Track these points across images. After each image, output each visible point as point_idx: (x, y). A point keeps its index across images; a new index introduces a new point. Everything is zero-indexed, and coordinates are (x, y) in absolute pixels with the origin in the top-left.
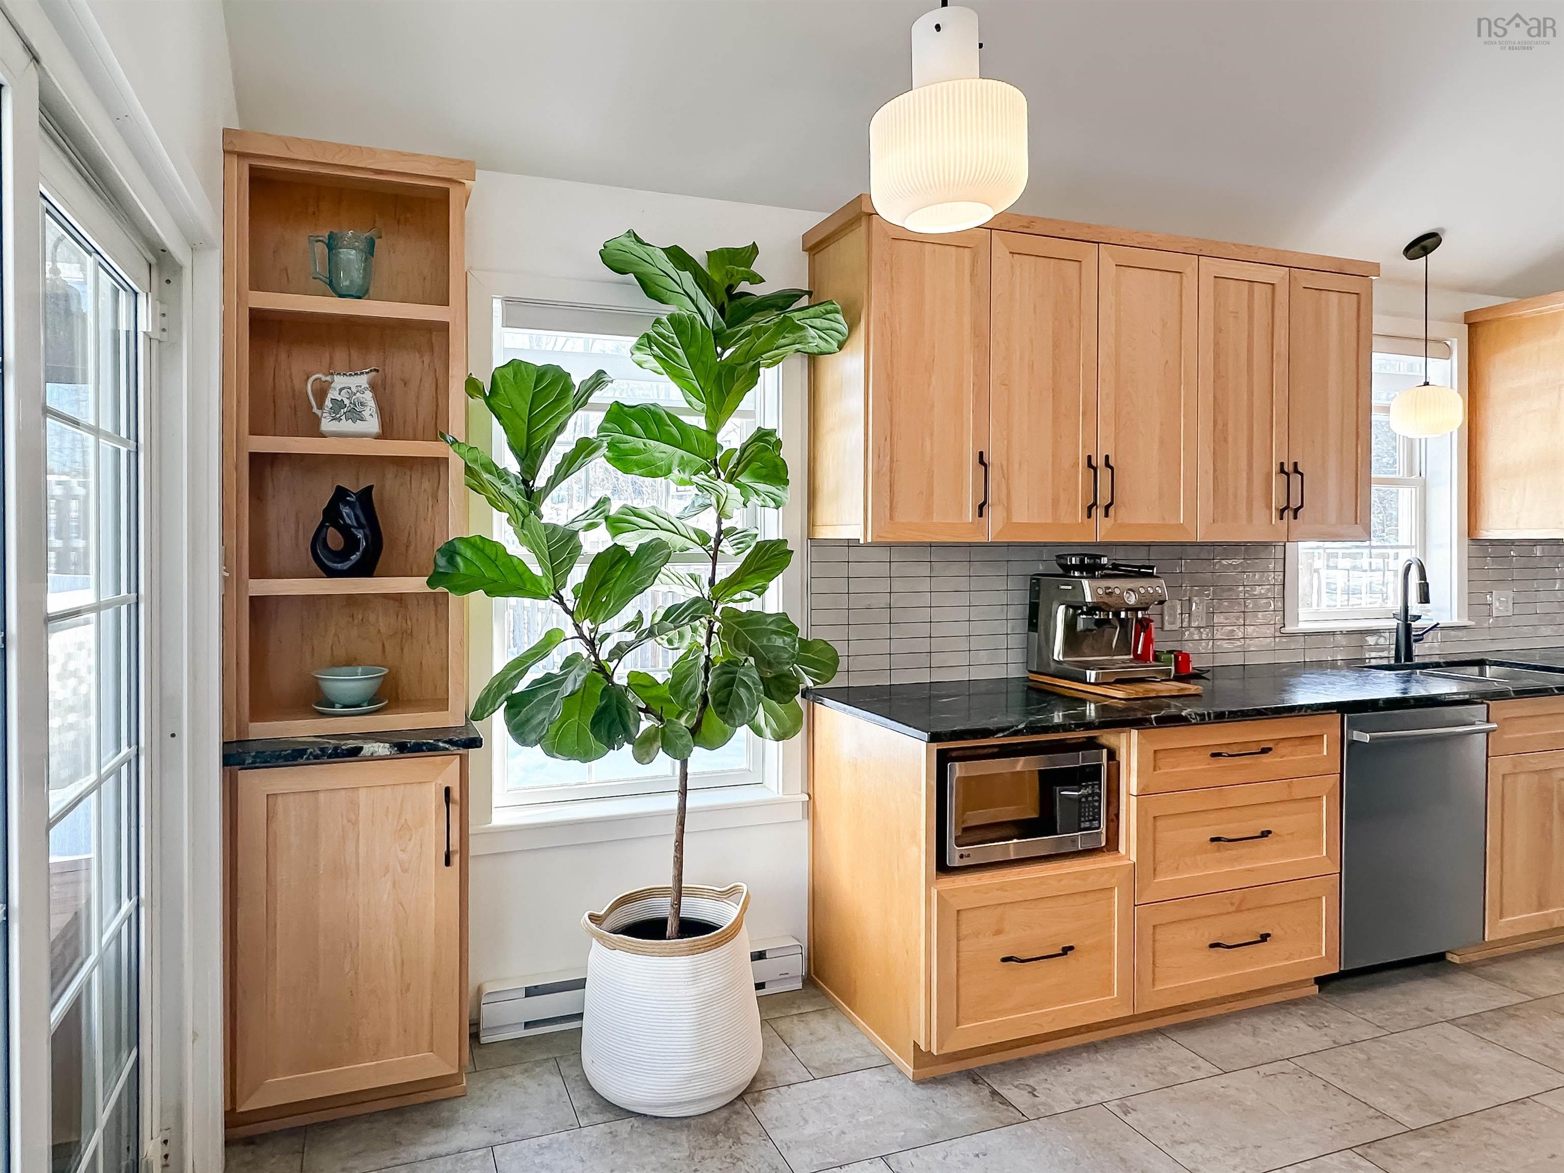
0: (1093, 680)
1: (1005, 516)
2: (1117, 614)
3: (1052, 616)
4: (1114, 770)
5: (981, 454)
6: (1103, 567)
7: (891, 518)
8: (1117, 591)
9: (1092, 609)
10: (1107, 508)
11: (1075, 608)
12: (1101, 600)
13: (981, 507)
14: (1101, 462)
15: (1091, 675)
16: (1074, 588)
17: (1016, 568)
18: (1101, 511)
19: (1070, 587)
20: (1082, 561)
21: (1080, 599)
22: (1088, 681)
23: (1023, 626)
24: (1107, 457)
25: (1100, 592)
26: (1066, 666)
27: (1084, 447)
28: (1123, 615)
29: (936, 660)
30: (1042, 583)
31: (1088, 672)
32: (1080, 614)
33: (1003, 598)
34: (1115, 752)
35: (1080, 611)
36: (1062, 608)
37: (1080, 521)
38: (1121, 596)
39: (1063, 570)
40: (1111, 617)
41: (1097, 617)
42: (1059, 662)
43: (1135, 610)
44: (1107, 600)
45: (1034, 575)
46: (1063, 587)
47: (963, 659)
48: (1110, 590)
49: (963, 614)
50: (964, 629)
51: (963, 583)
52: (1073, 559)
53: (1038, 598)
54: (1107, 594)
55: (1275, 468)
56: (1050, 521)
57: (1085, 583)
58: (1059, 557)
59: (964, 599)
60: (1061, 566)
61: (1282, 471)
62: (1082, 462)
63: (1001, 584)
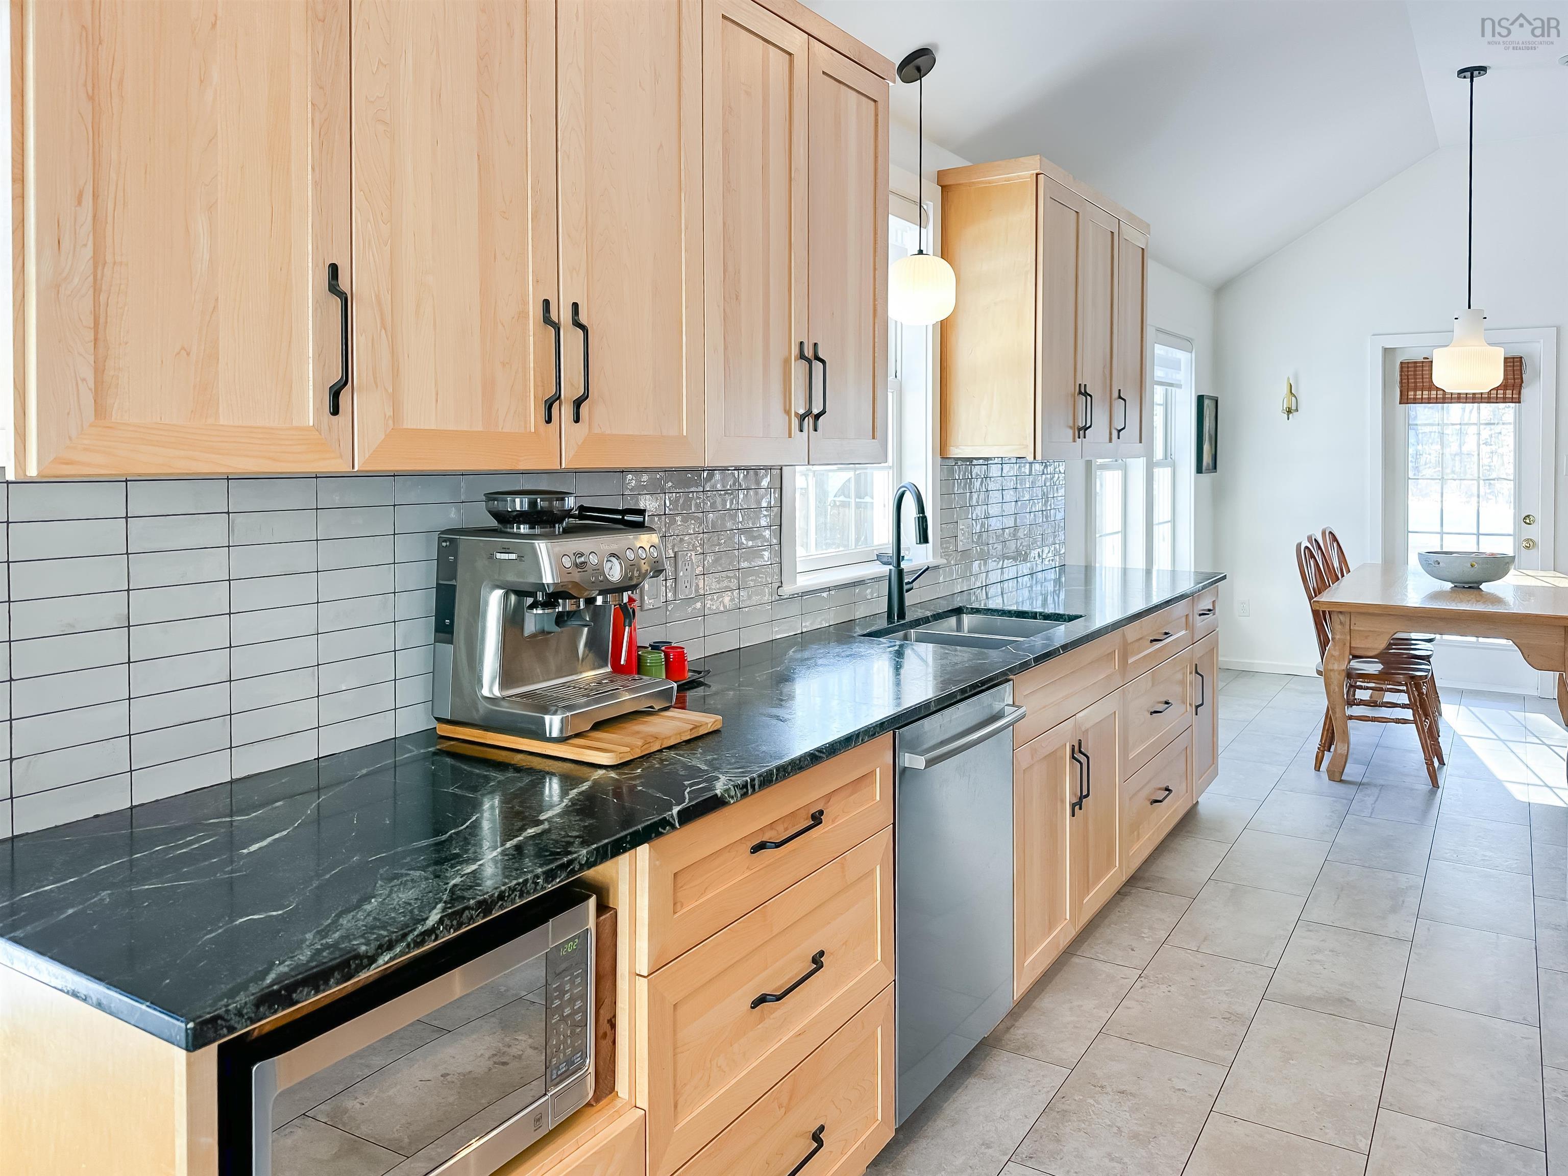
0: (555, 734)
1: (390, 413)
2: (590, 601)
3: (478, 612)
4: (607, 930)
5: (334, 270)
6: (568, 514)
7: (100, 410)
8: (594, 559)
9: (552, 598)
10: (578, 403)
11: (520, 594)
12: (567, 579)
13: (335, 394)
14: (565, 317)
15: (553, 723)
16: (520, 557)
17: (410, 519)
18: (565, 411)
19: (513, 556)
20: (533, 504)
21: (532, 579)
22: (548, 736)
23: (424, 630)
24: (575, 306)
25: (567, 562)
26: (505, 708)
27: (537, 282)
28: (599, 601)
29: (243, 730)
30: (462, 548)
31: (547, 718)
32: (532, 607)
33: (383, 579)
34: (608, 891)
35: (530, 601)
36: (498, 594)
37: (533, 430)
38: (599, 570)
39: (499, 522)
40: (582, 606)
41: (560, 609)
42: (492, 700)
43: (619, 590)
44: (576, 576)
45: (443, 532)
46: (499, 556)
47: (305, 714)
48: (582, 559)
49: (305, 619)
50: (306, 651)
51: (303, 557)
52: (518, 501)
53: (454, 577)
54: (577, 565)
55: (795, 351)
56: (479, 427)
57: (542, 546)
58: (491, 497)
59: (305, 588)
60: (497, 515)
61: (802, 356)
62: (534, 312)
63: (381, 551)
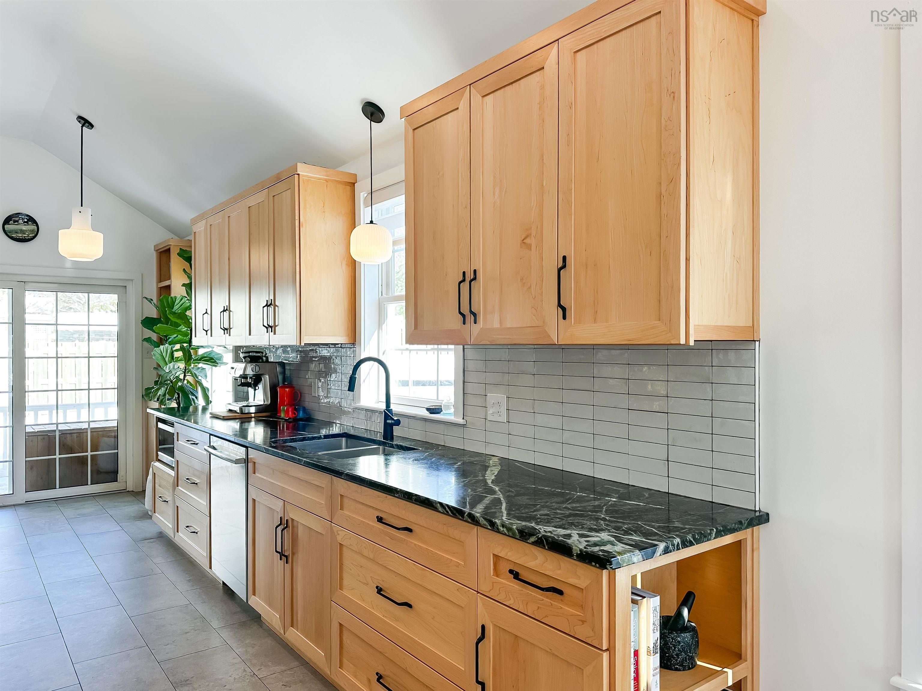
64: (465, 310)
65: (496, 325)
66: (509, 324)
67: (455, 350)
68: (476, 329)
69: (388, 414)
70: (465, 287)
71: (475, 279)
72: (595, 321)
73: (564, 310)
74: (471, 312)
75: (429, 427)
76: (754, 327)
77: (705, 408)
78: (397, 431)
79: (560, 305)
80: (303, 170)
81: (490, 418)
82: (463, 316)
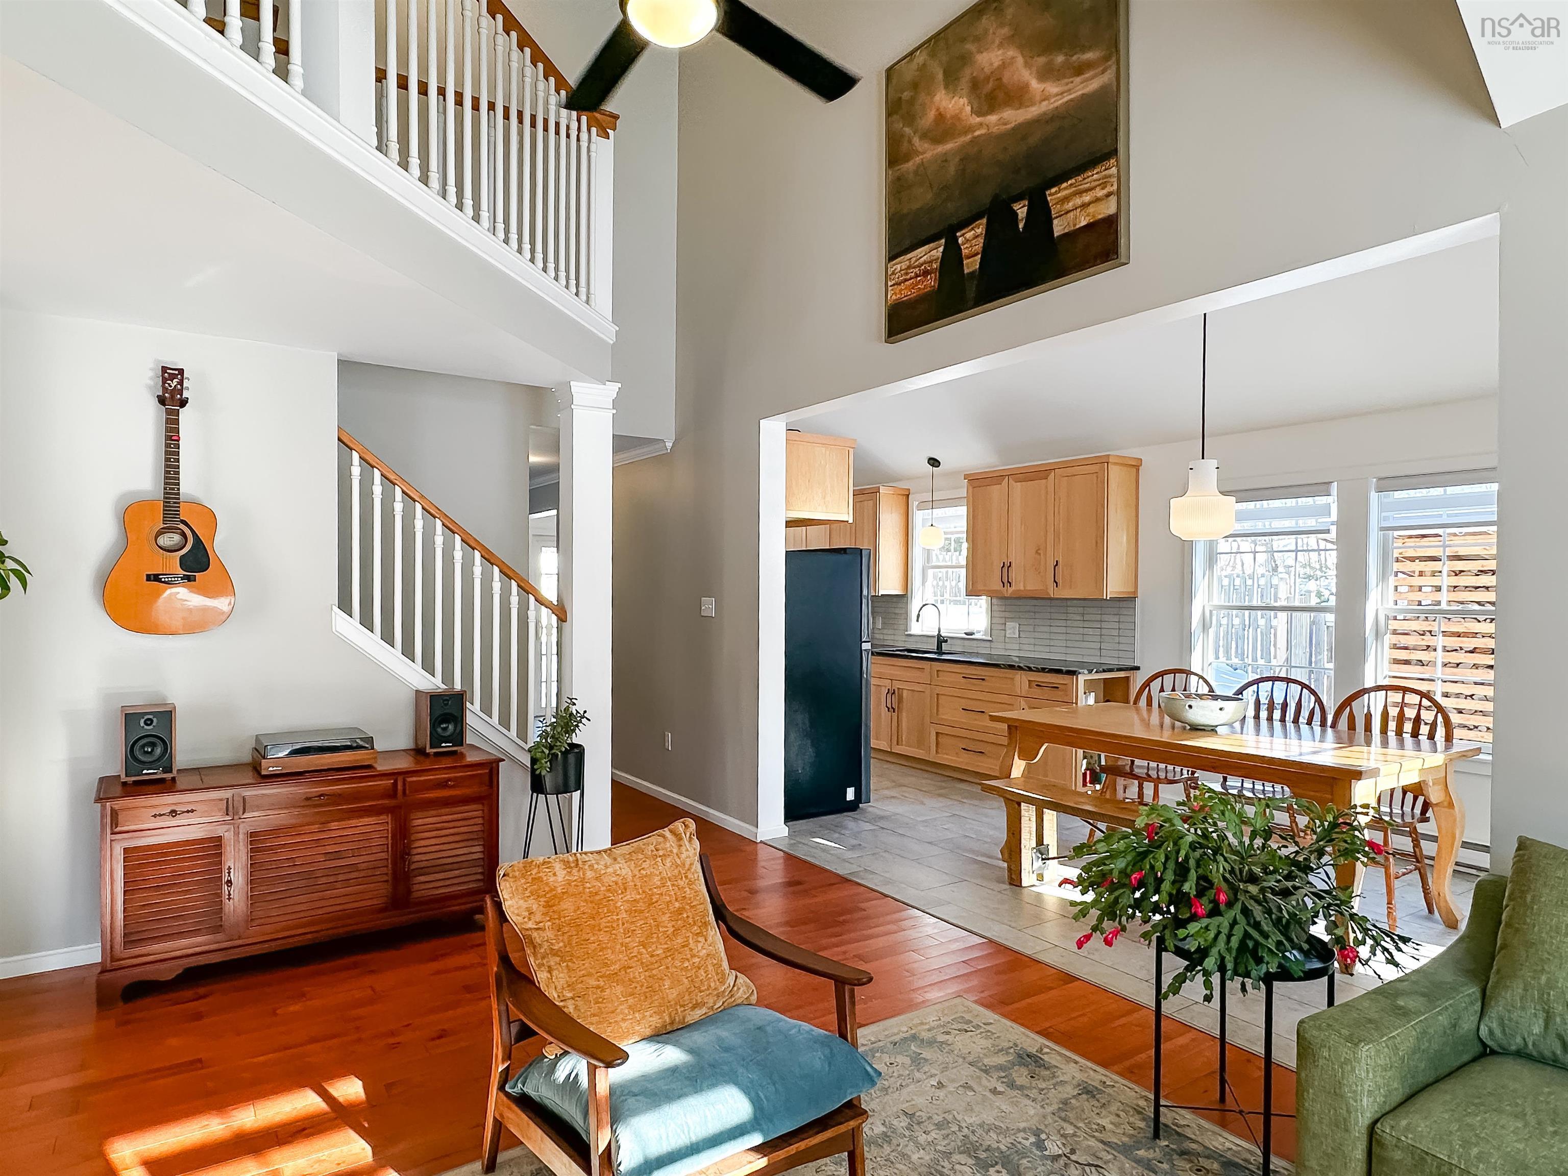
64: (1005, 580)
65: (1022, 588)
66: (1028, 588)
67: (986, 600)
68: (1010, 590)
69: (939, 635)
70: (1005, 569)
71: (1010, 566)
72: (1071, 588)
73: (1057, 583)
74: (1008, 582)
75: (966, 642)
76: (1135, 592)
77: (1116, 625)
78: (945, 647)
79: (1055, 581)
80: (882, 490)
81: (1007, 636)
82: (1003, 583)
